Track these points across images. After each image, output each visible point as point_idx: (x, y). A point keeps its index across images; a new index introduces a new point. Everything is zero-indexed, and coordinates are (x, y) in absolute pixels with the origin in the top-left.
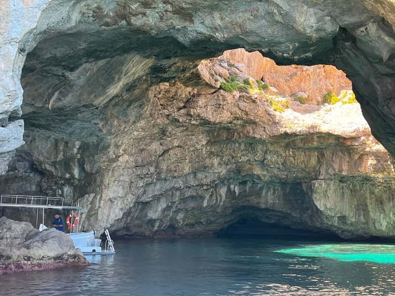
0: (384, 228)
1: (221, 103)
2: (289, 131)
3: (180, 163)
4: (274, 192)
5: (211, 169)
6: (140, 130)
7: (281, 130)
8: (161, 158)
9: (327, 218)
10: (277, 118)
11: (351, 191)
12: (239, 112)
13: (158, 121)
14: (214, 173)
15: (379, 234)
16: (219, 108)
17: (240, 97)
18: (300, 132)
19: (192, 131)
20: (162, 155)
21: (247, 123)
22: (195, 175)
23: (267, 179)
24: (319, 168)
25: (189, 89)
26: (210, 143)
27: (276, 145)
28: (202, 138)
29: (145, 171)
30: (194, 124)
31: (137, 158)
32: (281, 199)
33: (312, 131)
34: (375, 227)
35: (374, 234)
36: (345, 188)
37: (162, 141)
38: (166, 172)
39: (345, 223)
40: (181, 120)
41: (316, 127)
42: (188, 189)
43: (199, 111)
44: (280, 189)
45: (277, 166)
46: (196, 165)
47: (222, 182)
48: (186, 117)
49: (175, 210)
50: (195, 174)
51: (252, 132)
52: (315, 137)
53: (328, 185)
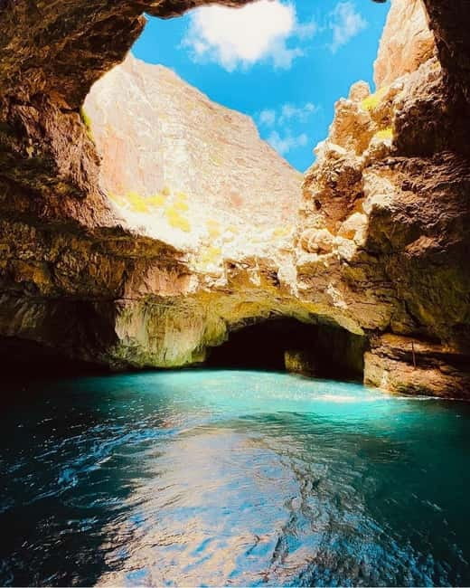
0: (173, 358)
1: (73, 138)
4: (35, 313)
11: (152, 316)
16: (66, 146)
23: (46, 291)
24: (123, 284)
32: (41, 323)
33: (140, 233)
34: (165, 357)
41: (145, 230)
44: (44, 308)
51: (74, 211)
52: (136, 243)
53: (135, 307)
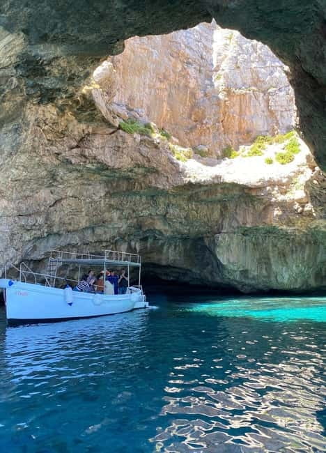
0: (286, 281)
1: (121, 145)
2: (193, 181)
3: (75, 215)
4: (175, 248)
5: (110, 224)
6: (22, 168)
7: (185, 179)
8: (52, 208)
9: (229, 273)
10: (181, 167)
11: (254, 245)
12: (140, 158)
13: (45, 159)
14: (114, 228)
15: (280, 287)
16: (118, 151)
17: (141, 141)
18: (204, 182)
19: (88, 179)
20: (53, 205)
21: (149, 171)
22: (93, 231)
23: (169, 234)
25: (83, 126)
26: (108, 195)
27: (178, 197)
28: (100, 189)
29: (31, 221)
30: (89, 169)
31: (20, 205)
32: (182, 255)
33: (216, 181)
34: (277, 280)
35: (275, 288)
36: (247, 242)
37: (52, 188)
38: (59, 225)
39: (246, 277)
40: (73, 161)
41: (221, 178)
42: (85, 246)
43: (94, 152)
44: (181, 245)
45: (180, 220)
46: (94, 219)
47: (123, 239)
48: (80, 158)
49: (72, 268)
50: (93, 229)
51: (154, 181)
52: (219, 189)
53: (232, 238)
